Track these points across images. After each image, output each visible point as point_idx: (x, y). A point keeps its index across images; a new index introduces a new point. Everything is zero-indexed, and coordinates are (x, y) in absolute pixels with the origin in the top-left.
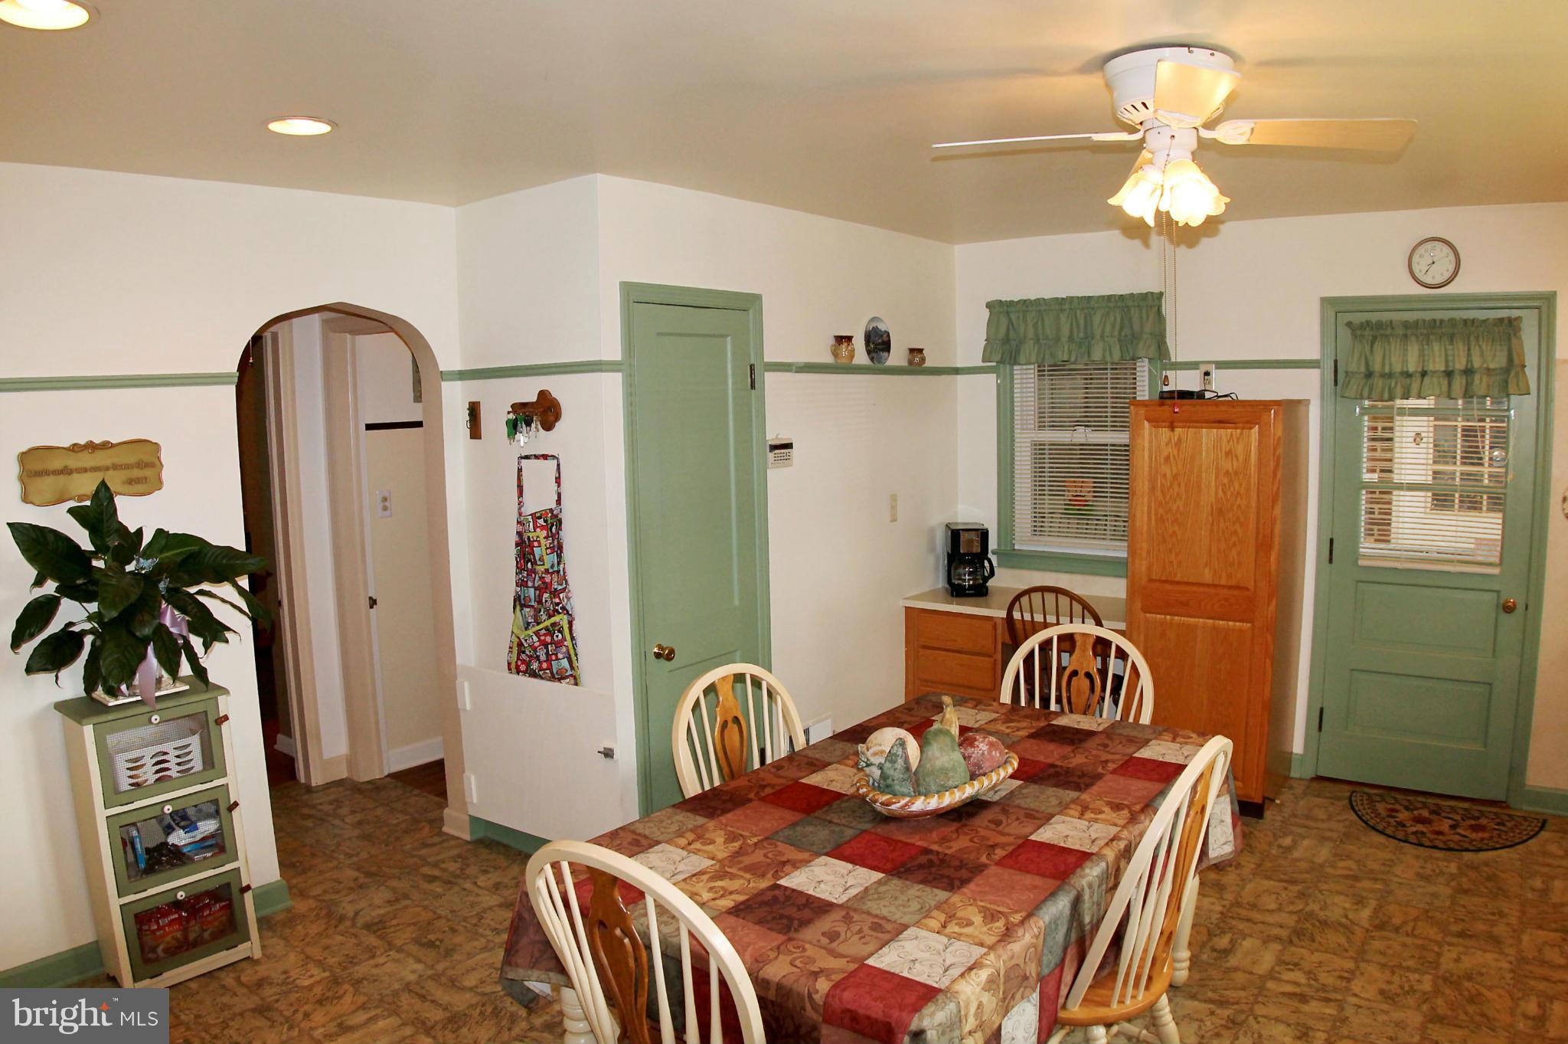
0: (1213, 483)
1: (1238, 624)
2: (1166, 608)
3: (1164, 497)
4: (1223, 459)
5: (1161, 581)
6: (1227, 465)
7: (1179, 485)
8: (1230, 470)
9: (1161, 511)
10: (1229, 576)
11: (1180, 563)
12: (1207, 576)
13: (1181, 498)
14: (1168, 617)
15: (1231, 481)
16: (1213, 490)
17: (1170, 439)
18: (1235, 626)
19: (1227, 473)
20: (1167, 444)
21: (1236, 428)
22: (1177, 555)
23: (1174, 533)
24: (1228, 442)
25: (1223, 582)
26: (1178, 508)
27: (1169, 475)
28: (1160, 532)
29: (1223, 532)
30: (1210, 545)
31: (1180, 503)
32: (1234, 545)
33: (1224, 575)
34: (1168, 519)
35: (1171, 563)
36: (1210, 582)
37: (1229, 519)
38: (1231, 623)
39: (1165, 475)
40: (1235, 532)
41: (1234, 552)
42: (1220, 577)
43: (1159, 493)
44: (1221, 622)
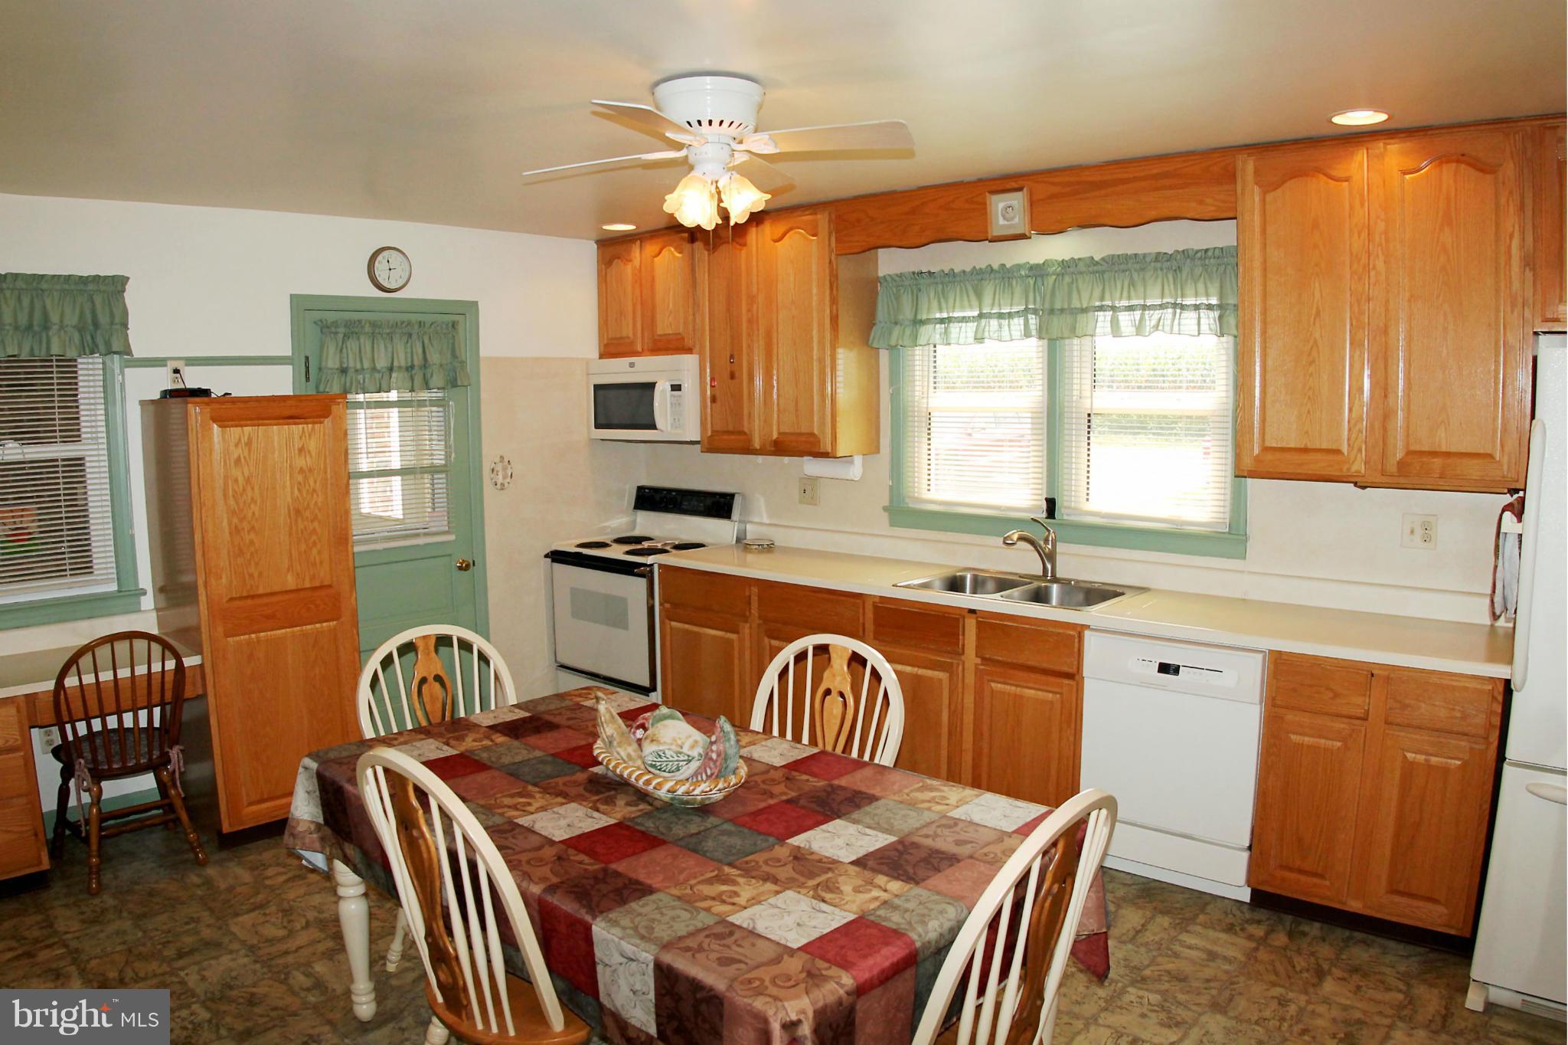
0: (288, 483)
1: (325, 624)
2: (252, 624)
3: (238, 505)
4: (297, 456)
5: (241, 598)
6: (301, 462)
7: (253, 489)
8: (305, 468)
9: (235, 520)
10: (313, 578)
11: (260, 574)
12: (291, 582)
13: (256, 503)
14: (253, 636)
15: (306, 478)
16: (288, 489)
17: (240, 440)
18: (322, 627)
19: (301, 470)
20: (236, 445)
21: (307, 423)
22: (257, 564)
23: (252, 542)
24: (301, 438)
25: (307, 585)
26: (254, 513)
27: (241, 479)
28: (236, 543)
29: (302, 533)
30: (290, 550)
31: (255, 508)
32: (315, 543)
33: (307, 579)
34: (243, 529)
35: (251, 575)
36: (293, 587)
37: (307, 518)
38: (318, 625)
39: (236, 480)
40: (314, 531)
41: (315, 551)
42: (304, 580)
43: (232, 502)
44: (309, 627)
